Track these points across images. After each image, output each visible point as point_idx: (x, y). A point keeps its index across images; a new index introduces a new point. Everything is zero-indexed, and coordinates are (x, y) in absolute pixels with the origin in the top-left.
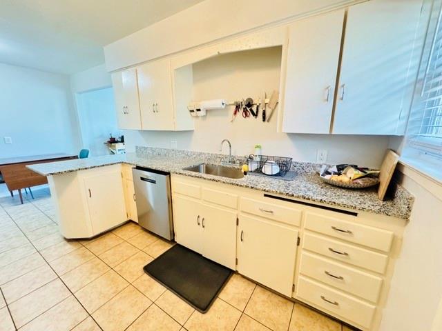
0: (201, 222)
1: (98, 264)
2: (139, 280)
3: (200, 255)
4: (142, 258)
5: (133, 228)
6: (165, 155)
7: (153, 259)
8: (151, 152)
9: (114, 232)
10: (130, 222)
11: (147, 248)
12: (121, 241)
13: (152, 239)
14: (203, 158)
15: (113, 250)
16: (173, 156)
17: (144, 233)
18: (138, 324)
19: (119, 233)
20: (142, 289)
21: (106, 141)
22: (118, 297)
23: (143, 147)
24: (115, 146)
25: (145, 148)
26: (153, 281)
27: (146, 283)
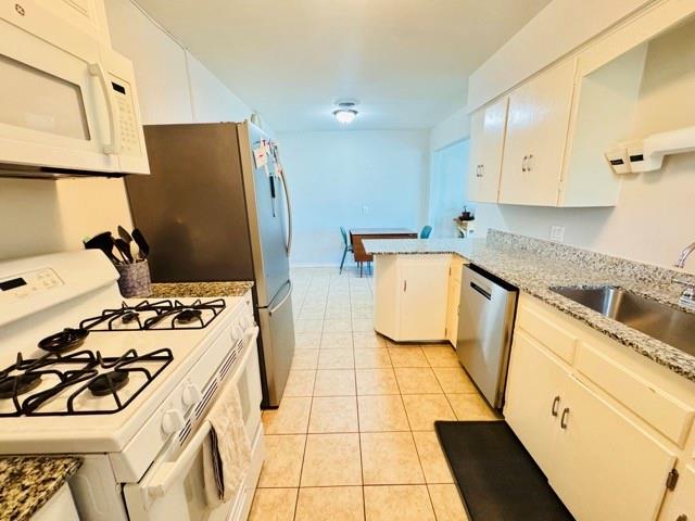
0: (561, 414)
1: (391, 378)
2: (422, 434)
3: (546, 479)
4: (440, 405)
5: (449, 354)
6: (535, 251)
7: (455, 420)
8: (509, 242)
9: (423, 347)
10: (447, 343)
11: (454, 396)
12: (426, 365)
13: (466, 387)
14: (626, 273)
15: (412, 370)
16: (549, 256)
17: (461, 370)
18: (396, 492)
19: (429, 352)
20: (421, 450)
21: (457, 217)
22: (391, 436)
23: (498, 232)
24: (466, 225)
25: (503, 234)
26: (440, 450)
27: (430, 447)
